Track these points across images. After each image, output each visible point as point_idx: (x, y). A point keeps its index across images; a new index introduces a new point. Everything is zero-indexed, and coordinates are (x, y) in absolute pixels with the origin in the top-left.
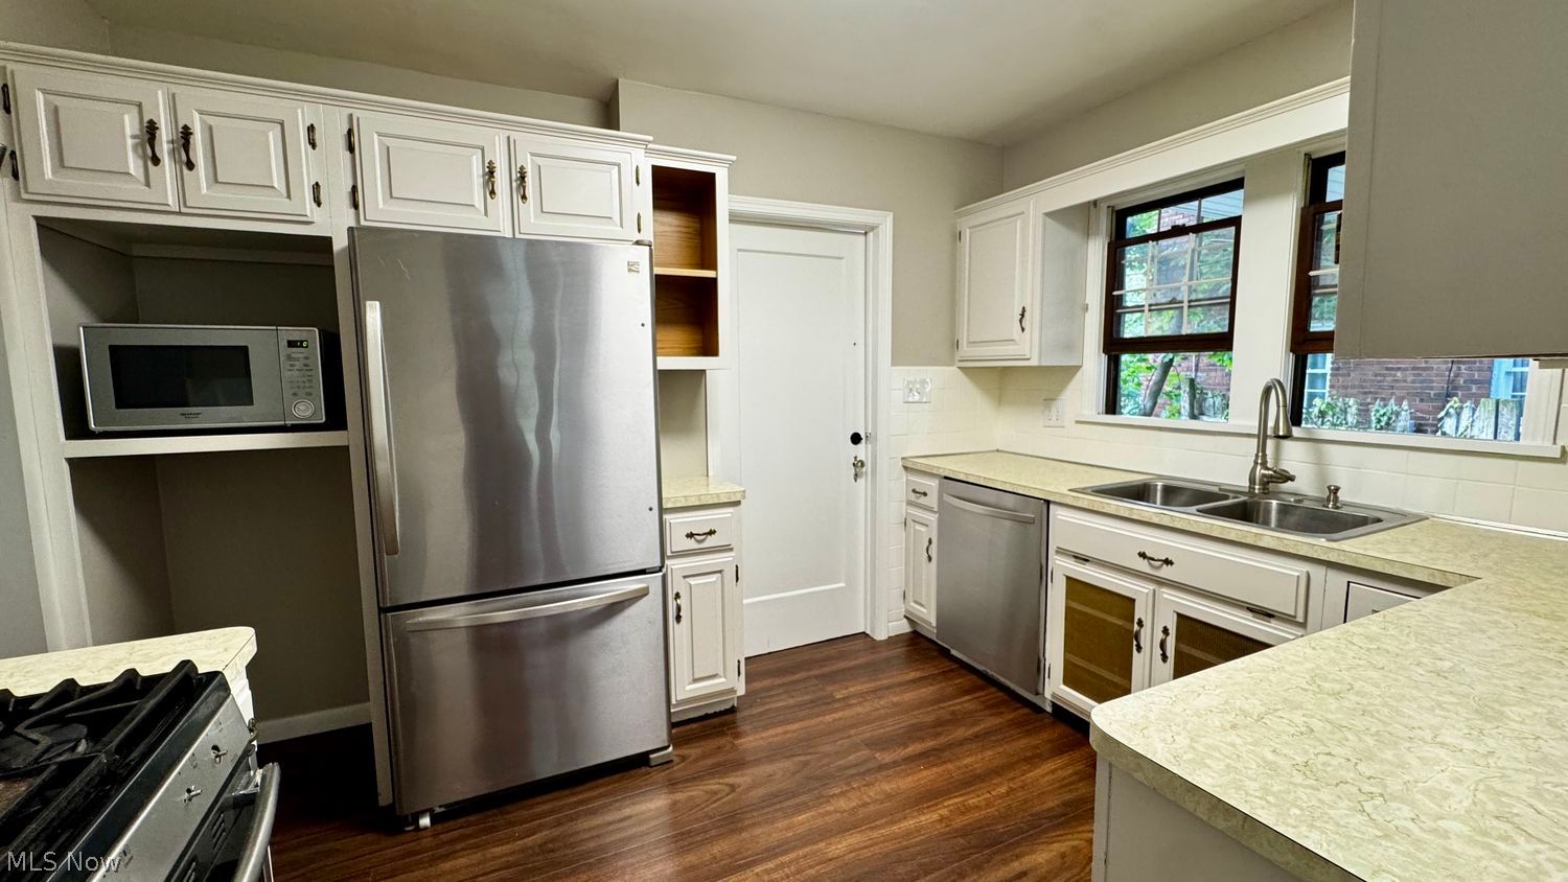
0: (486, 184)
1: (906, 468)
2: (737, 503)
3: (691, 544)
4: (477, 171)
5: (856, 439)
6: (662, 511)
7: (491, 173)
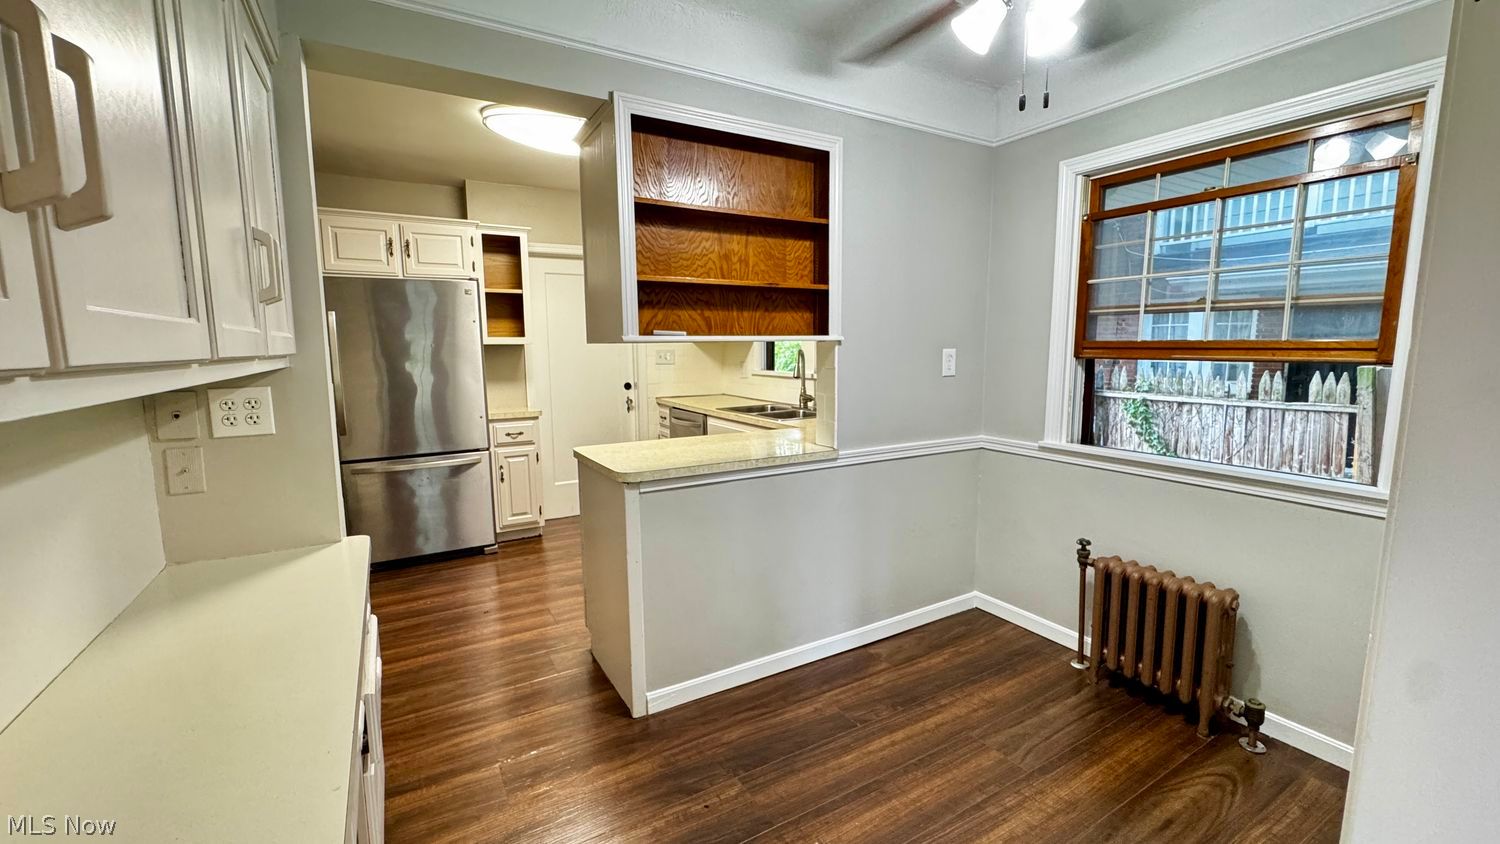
0: (387, 250)
1: (659, 404)
2: (537, 418)
3: (509, 439)
4: (383, 243)
5: (628, 386)
6: (489, 421)
7: (391, 244)
